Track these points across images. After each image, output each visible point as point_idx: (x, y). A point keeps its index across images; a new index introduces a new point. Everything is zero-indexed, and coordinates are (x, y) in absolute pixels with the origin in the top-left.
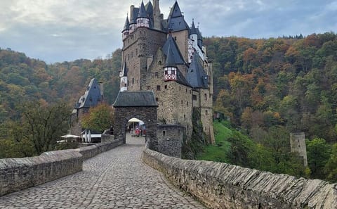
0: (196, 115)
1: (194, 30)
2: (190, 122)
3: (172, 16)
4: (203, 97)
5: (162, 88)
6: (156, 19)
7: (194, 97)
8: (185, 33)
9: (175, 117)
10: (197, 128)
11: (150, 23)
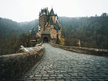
0: (57, 36)
1: (56, 15)
2: (56, 37)
3: (51, 12)
4: (59, 32)
5: (50, 30)
6: (47, 13)
7: (57, 32)
8: (54, 16)
9: (53, 37)
10: (58, 39)
11: (46, 13)
